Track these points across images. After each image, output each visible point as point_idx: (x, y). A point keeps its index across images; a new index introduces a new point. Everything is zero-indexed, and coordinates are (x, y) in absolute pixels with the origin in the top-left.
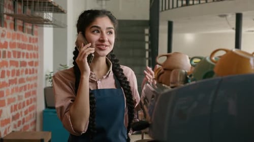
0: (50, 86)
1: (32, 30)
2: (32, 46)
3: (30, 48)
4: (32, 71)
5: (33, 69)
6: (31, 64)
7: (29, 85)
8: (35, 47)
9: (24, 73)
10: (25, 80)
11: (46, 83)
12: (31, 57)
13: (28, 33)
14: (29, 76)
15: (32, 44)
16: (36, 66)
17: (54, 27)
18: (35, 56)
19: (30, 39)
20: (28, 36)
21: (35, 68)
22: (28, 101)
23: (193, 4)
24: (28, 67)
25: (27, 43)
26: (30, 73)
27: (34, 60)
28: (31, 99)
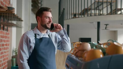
0: (15, 55)
1: (7, 29)
2: (7, 37)
3: (6, 37)
4: (6, 48)
5: (7, 47)
6: (6, 45)
7: (5, 55)
8: (8, 37)
9: (3, 49)
10: (3, 53)
11: (13, 54)
12: (6, 42)
13: (5, 30)
14: (5, 50)
15: (7, 35)
16: (8, 46)
17: (16, 28)
18: (8, 41)
19: (6, 33)
20: (5, 32)
21: (8, 47)
22: (4, 63)
23: (78, 17)
24: (5, 46)
25: (5, 35)
26: (6, 49)
27: (8, 43)
28: (6, 62)
